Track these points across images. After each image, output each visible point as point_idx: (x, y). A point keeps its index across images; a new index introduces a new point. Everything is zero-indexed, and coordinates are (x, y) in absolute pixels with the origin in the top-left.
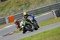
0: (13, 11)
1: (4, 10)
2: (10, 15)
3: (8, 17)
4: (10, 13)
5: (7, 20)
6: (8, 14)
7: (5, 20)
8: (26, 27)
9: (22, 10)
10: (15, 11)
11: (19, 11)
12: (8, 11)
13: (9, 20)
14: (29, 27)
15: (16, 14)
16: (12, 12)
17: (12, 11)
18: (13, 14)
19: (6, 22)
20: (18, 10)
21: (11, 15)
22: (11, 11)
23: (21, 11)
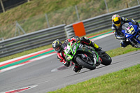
0: (82, 11)
1: (62, 10)
2: (75, 21)
3: (71, 25)
4: (76, 15)
5: (67, 32)
6: (71, 18)
7: (64, 32)
8: (78, 59)
9: (104, 9)
10: (88, 12)
11: (95, 12)
12: (71, 12)
13: (73, 32)
14: (85, 58)
15: (90, 17)
16: (79, 14)
17: (80, 11)
18: (81, 18)
19: (65, 37)
20: (94, 9)
21: (77, 19)
22: (77, 12)
23: (101, 10)
